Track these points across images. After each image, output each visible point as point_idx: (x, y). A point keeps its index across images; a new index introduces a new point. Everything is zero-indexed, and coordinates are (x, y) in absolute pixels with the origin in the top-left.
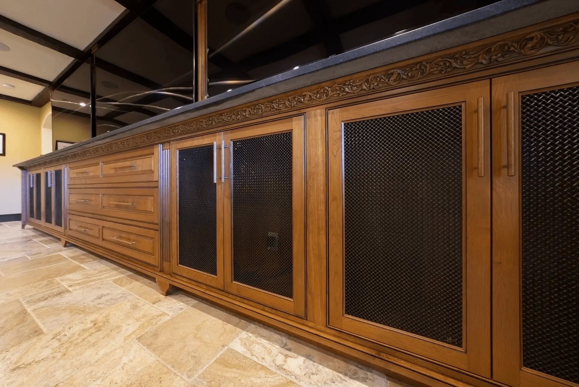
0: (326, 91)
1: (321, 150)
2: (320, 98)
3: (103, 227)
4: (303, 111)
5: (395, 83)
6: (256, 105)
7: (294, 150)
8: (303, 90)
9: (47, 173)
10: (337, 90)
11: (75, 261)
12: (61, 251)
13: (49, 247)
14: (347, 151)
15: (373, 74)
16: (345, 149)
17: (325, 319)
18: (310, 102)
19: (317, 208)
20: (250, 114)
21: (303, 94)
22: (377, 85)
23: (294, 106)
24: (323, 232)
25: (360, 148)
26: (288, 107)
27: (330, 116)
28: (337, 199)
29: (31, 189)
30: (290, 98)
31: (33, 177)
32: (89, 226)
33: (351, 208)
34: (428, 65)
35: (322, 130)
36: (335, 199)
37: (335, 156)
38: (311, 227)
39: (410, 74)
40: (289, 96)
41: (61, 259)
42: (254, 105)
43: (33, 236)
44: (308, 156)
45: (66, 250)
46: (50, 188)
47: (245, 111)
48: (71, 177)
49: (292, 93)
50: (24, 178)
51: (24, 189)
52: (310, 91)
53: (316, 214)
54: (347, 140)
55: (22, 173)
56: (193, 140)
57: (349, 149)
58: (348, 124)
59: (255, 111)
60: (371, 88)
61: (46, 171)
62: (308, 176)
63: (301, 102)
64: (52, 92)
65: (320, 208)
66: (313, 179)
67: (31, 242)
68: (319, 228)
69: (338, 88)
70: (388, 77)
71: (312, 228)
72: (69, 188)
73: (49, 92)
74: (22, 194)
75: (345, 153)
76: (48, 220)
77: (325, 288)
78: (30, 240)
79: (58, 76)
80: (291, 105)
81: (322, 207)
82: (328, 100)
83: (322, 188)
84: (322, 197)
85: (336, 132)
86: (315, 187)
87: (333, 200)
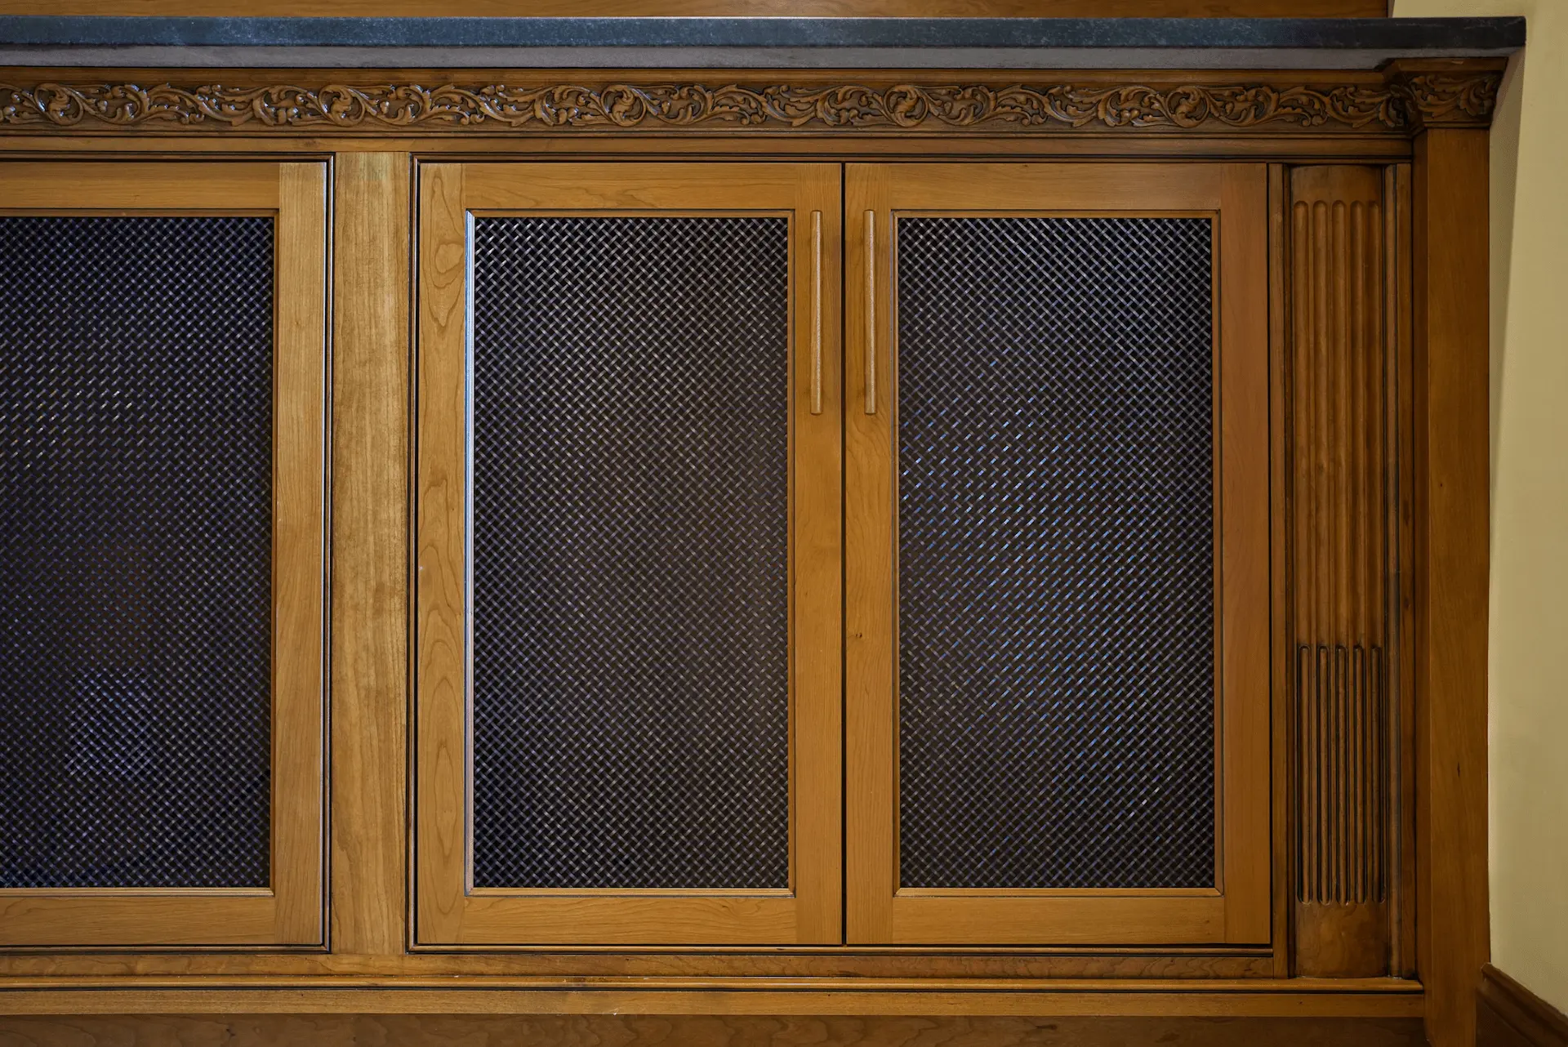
0: (414, 98)
1: (391, 304)
2: (393, 114)
4: (323, 145)
5: (628, 123)
6: (113, 84)
7: (282, 293)
8: (332, 76)
10: (453, 104)
14: (483, 314)
15: (568, 83)
16: (477, 308)
17: (401, 926)
18: (352, 121)
19: (375, 514)
20: (74, 109)
21: (330, 89)
22: (581, 115)
23: (289, 123)
24: (397, 603)
25: (526, 308)
26: (261, 121)
27: (425, 184)
28: (445, 478)
30: (274, 91)
33: (496, 511)
34: (708, 95)
35: (398, 231)
36: (439, 481)
37: (442, 329)
38: (349, 589)
39: (665, 107)
40: (273, 85)
42: (103, 82)
44: (340, 318)
47: (50, 97)
49: (282, 76)
52: (356, 85)
53: (371, 539)
54: (483, 277)
57: (489, 308)
58: (489, 221)
59: (103, 105)
60: (562, 119)
62: (338, 396)
63: (317, 113)
65: (384, 516)
66: (361, 408)
68: (379, 589)
69: (457, 98)
70: (610, 100)
71: (354, 591)
75: (477, 320)
77: (402, 808)
80: (276, 115)
81: (395, 512)
82: (422, 128)
83: (394, 441)
84: (395, 473)
85: (447, 243)
86: (369, 439)
87: (435, 484)
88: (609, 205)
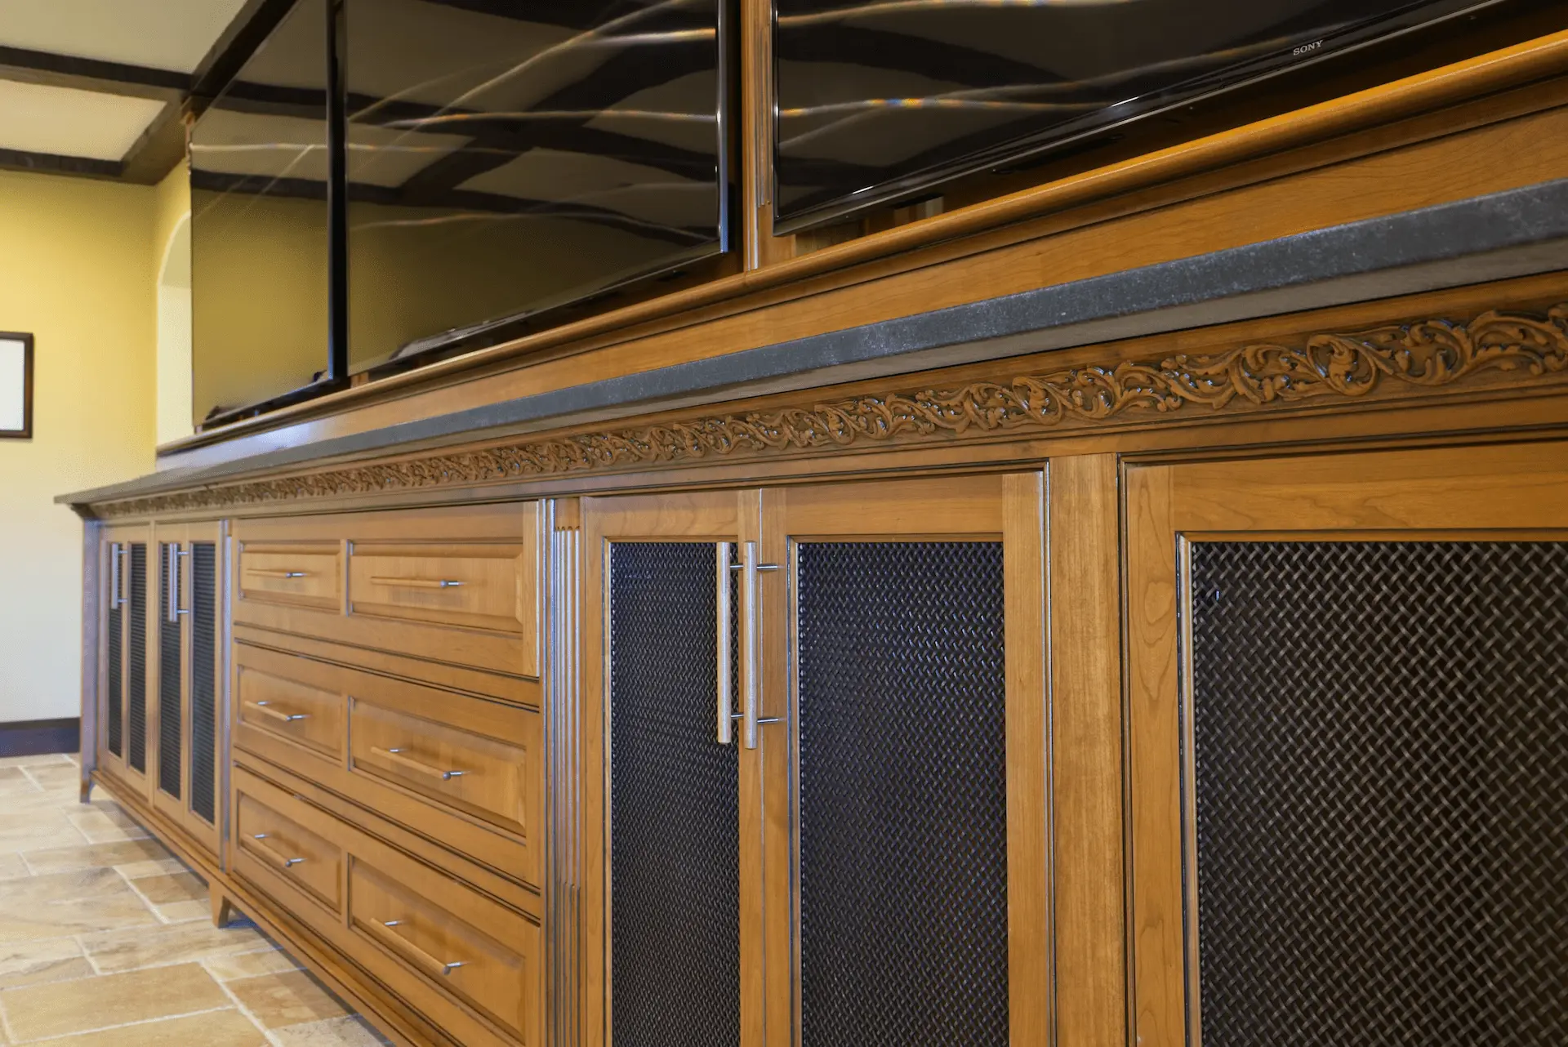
0: (1100, 383)
1: (1104, 661)
2: (1087, 405)
3: (353, 860)
4: (1038, 450)
5: (1354, 390)
6: (857, 399)
7: (1007, 641)
9: (165, 548)
10: (1140, 385)
11: (250, 1008)
12: (205, 944)
13: (165, 921)
16: (1197, 674)
18: (1053, 418)
19: (1094, 948)
20: (846, 429)
22: (1291, 384)
23: (999, 425)
26: (977, 425)
27: (1132, 495)
28: (1161, 918)
29: (114, 616)
30: (973, 391)
31: (120, 557)
32: (304, 842)
34: (1459, 333)
35: (1107, 562)
36: (1153, 922)
37: (1153, 702)
39: (1400, 359)
40: (968, 382)
41: (203, 989)
42: (852, 399)
43: (118, 849)
45: (224, 943)
46: (177, 625)
47: (825, 416)
48: (245, 586)
49: (976, 370)
50: (91, 554)
51: (90, 612)
55: (86, 530)
56: (660, 507)
58: (1208, 547)
59: (861, 423)
60: (1269, 394)
61: (165, 540)
62: (1057, 781)
63: (1019, 411)
64: (193, 123)
65: (1102, 954)
66: (1078, 801)
67: (108, 880)
69: (1141, 378)
70: (1319, 359)
72: (240, 641)
73: (183, 122)
74: (85, 635)
75: (1197, 693)
76: (169, 781)
78: (105, 871)
79: (214, 49)
80: (986, 417)
81: (1111, 951)
82: (1117, 423)
83: (1109, 853)
84: (1111, 897)
85: (1156, 582)
86: (1086, 844)
87: (1151, 923)
88: (1345, 523)
